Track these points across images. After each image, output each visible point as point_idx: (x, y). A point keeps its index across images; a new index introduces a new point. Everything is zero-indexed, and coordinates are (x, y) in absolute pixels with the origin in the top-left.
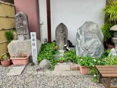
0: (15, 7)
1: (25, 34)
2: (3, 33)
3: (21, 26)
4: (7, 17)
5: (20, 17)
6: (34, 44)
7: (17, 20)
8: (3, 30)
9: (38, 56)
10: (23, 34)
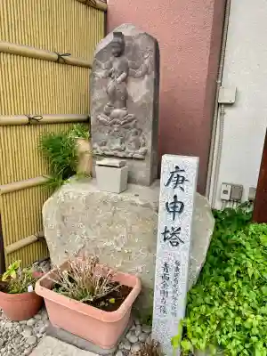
0: (106, 12)
1: (132, 158)
2: (31, 139)
3: (117, 111)
4: (60, 60)
5: (119, 54)
6: (172, 236)
7: (101, 73)
8: (32, 122)
9: (188, 312)
10: (121, 154)
